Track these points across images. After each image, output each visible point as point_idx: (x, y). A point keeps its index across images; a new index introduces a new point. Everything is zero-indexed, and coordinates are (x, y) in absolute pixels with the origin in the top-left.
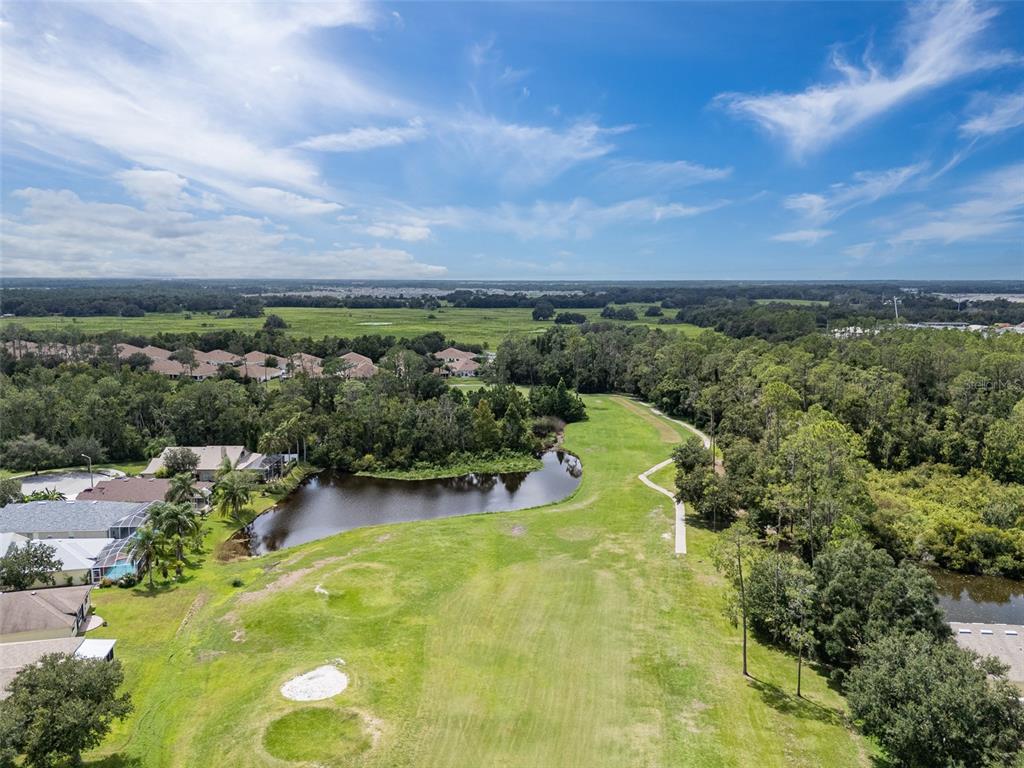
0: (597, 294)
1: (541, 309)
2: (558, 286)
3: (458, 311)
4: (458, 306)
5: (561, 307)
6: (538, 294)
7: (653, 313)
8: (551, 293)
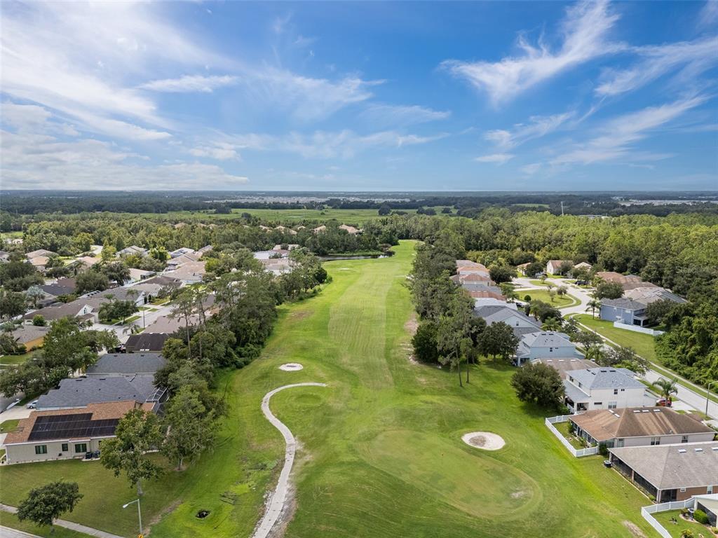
0: (417, 201)
1: (384, 209)
2: (394, 195)
3: (335, 211)
4: (335, 208)
5: (395, 208)
6: (381, 201)
7: (446, 211)
8: (389, 200)
